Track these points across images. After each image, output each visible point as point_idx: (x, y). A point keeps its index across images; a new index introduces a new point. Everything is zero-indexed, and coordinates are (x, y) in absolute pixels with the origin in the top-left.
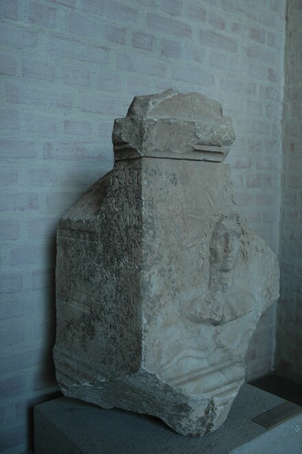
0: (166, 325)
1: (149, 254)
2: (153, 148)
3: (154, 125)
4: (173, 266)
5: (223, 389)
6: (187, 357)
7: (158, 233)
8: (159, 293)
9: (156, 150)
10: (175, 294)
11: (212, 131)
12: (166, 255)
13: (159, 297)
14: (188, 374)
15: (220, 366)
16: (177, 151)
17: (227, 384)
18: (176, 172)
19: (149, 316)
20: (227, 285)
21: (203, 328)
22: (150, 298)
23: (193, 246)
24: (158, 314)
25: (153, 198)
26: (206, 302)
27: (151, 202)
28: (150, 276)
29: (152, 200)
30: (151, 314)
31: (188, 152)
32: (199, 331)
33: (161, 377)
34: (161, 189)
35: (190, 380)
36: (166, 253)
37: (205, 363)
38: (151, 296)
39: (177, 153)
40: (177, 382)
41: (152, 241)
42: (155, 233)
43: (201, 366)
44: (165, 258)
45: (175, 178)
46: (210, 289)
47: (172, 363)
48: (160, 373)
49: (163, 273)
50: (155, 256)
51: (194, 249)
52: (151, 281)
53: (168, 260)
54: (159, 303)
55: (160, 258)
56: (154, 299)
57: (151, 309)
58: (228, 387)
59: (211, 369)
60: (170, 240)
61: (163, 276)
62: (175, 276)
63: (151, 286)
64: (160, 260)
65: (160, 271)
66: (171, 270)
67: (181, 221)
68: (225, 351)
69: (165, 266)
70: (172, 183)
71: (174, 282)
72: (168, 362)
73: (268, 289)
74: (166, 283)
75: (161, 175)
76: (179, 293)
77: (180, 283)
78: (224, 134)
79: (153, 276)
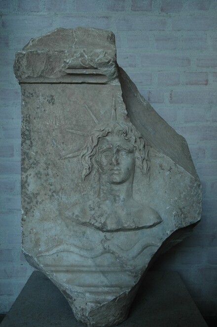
0: (43, 219)
1: (27, 159)
2: (26, 76)
3: (23, 57)
4: (50, 171)
5: (100, 289)
6: (68, 251)
7: (34, 143)
8: (36, 192)
9: (29, 77)
10: (53, 196)
11: (82, 56)
12: (43, 161)
13: (36, 195)
14: (67, 266)
15: (106, 269)
16: (52, 77)
17: (107, 287)
18: (53, 94)
19: (26, 208)
20: (119, 196)
21: (89, 231)
22: (27, 194)
23: (74, 157)
24: (35, 208)
25: (30, 115)
26: (90, 208)
27: (28, 118)
28: (27, 176)
29: (29, 117)
30: (29, 208)
31: (62, 77)
32: (84, 233)
33: (39, 261)
34: (38, 108)
35: (67, 271)
36: (42, 160)
37: (90, 262)
38: (28, 193)
39: (53, 78)
40: (53, 269)
41: (29, 149)
42: (31, 143)
43: (85, 264)
44: (42, 164)
45: (52, 99)
46: (100, 198)
47: (51, 253)
48: (38, 258)
49: (39, 176)
50: (31, 161)
51: (75, 159)
52: (28, 180)
53: (45, 166)
54: (36, 200)
55: (36, 163)
56: (31, 195)
57: (28, 203)
58: (106, 289)
59: (94, 269)
60: (46, 150)
61: (40, 178)
62: (52, 180)
63: (28, 185)
64: (37, 165)
65: (36, 174)
66: (48, 175)
67: (59, 135)
68: (116, 258)
69: (42, 171)
70: (50, 103)
71: (51, 185)
72: (47, 251)
73: (180, 209)
74: (42, 185)
75: (38, 96)
76: (57, 194)
77: (58, 187)
78: (98, 57)
79: (29, 177)
